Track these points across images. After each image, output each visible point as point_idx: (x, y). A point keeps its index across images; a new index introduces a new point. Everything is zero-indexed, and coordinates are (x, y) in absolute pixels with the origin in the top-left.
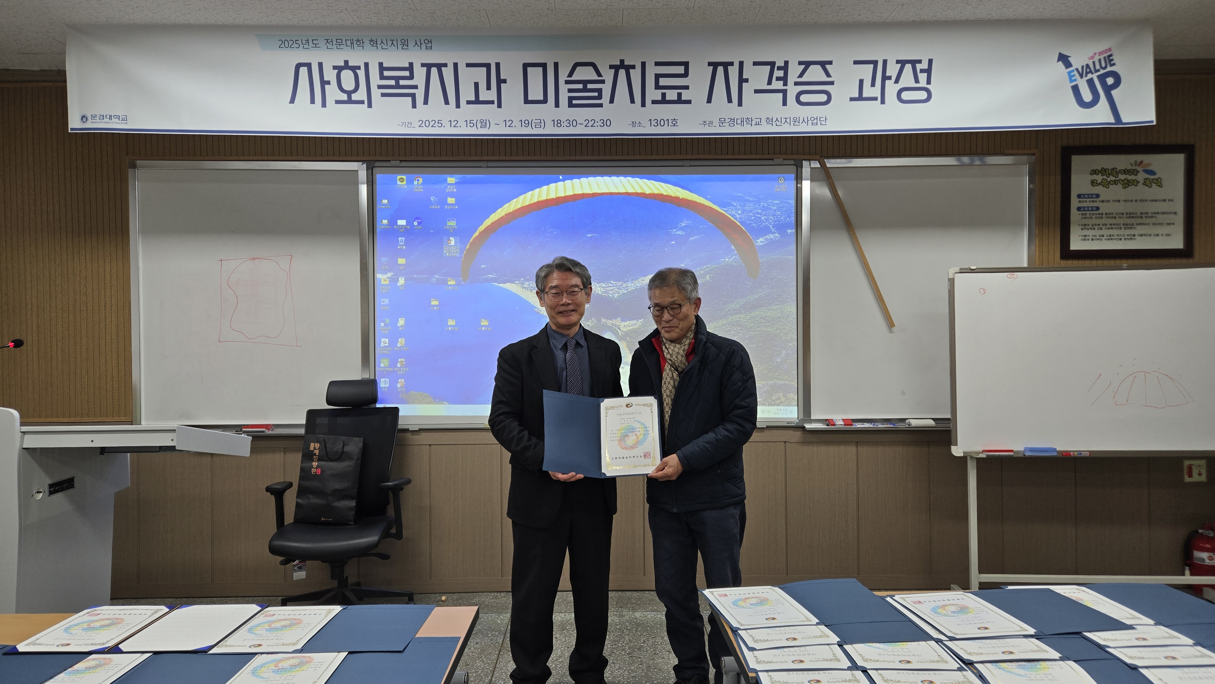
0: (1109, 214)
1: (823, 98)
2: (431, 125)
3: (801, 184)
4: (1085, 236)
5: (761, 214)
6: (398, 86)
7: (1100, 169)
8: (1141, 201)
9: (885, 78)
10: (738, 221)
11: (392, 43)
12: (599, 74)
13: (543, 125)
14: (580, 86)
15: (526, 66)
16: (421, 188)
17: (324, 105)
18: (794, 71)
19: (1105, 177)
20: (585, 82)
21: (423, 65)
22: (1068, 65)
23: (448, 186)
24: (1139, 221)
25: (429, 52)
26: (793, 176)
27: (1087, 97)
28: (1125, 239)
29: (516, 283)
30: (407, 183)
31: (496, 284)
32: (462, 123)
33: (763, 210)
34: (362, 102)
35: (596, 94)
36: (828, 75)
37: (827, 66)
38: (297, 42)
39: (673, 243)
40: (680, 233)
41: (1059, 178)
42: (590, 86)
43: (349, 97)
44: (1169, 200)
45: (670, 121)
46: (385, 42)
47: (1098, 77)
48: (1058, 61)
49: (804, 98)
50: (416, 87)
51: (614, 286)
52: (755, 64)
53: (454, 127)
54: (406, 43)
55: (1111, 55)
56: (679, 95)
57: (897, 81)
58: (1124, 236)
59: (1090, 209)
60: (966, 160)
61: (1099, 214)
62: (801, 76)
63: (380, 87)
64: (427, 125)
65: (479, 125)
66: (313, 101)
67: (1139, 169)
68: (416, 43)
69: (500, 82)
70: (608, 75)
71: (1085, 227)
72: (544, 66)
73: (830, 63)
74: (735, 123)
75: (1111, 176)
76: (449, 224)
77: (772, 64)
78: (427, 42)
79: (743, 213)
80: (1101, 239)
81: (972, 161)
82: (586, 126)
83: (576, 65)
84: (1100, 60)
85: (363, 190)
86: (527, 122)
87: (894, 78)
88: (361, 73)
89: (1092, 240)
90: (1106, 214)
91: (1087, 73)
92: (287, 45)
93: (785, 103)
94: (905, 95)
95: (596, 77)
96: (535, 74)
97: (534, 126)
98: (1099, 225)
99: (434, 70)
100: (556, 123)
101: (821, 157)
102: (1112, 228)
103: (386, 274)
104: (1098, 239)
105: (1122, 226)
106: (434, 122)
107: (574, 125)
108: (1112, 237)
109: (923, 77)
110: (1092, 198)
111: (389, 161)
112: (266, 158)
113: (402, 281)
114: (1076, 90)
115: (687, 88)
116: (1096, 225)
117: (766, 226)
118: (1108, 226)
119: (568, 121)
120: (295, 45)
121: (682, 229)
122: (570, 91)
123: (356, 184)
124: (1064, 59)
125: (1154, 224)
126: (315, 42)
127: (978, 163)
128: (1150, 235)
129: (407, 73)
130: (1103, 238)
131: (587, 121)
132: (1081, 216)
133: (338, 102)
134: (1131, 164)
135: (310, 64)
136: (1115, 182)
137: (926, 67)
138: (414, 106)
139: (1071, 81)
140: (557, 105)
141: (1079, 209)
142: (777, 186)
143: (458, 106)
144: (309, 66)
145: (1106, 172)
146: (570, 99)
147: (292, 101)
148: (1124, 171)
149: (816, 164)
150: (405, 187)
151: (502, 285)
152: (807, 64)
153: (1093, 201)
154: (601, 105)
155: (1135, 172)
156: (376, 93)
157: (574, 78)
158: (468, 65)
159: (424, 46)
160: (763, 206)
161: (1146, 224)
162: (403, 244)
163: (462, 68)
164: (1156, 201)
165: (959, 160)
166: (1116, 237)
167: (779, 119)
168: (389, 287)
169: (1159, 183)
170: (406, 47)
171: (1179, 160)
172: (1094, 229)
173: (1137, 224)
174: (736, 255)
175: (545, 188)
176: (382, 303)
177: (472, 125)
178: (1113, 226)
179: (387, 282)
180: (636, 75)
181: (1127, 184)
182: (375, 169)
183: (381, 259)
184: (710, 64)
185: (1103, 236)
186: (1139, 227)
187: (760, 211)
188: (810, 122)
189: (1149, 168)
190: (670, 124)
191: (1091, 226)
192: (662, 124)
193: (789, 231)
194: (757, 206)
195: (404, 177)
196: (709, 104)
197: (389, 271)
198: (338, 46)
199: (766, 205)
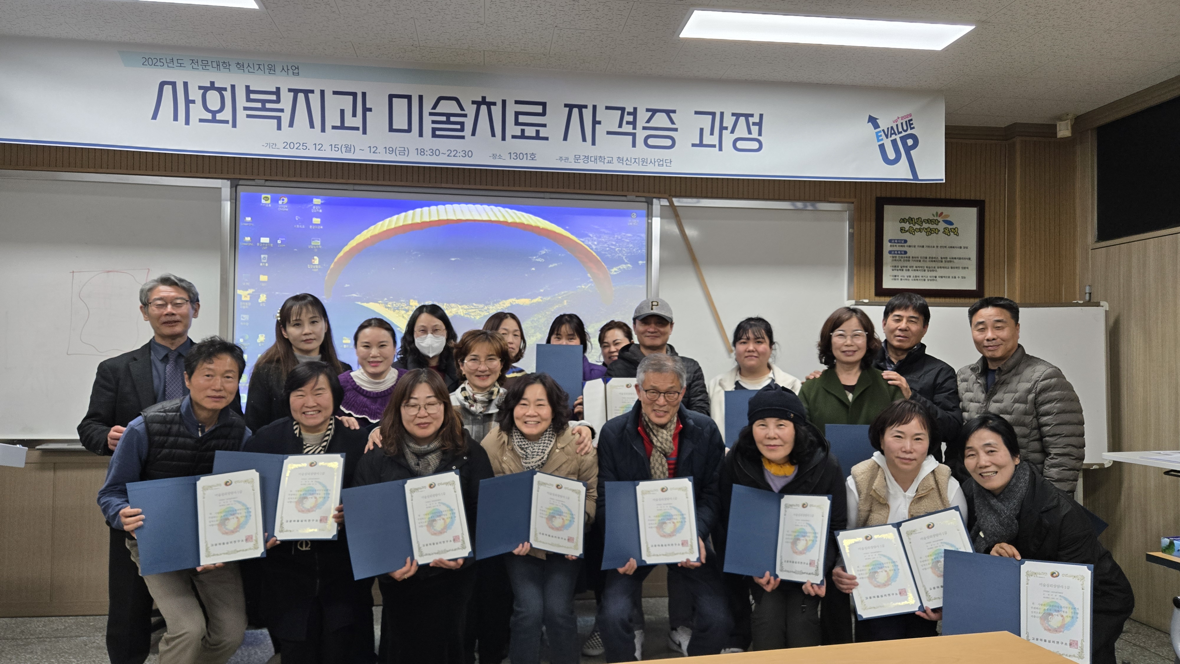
0: (915, 258)
1: (669, 142)
2: (296, 147)
3: (652, 220)
4: (895, 276)
5: (615, 245)
6: (264, 109)
7: (907, 218)
8: (941, 247)
9: (722, 128)
10: (595, 252)
11: (259, 68)
12: (462, 109)
13: (406, 153)
14: (444, 119)
15: (391, 97)
16: (286, 208)
17: (187, 122)
18: (642, 117)
19: (911, 225)
20: (448, 115)
21: (290, 90)
22: (876, 126)
23: (314, 207)
24: (940, 264)
25: (296, 78)
26: (645, 212)
27: (891, 155)
28: (928, 280)
29: (379, 303)
30: (272, 201)
31: (359, 303)
32: (326, 147)
33: (617, 242)
34: (227, 122)
35: (458, 127)
36: (673, 122)
37: (672, 115)
38: (161, 60)
39: (533, 269)
40: (539, 260)
41: (874, 224)
42: (452, 119)
43: (214, 116)
44: (964, 248)
45: (529, 155)
46: (251, 66)
47: (900, 138)
48: (868, 122)
49: (651, 141)
50: (282, 110)
51: (475, 309)
52: (607, 108)
53: (319, 150)
54: (273, 68)
55: (911, 120)
56: (538, 132)
57: (732, 132)
58: (927, 277)
59: (899, 252)
60: (799, 205)
61: (907, 257)
62: (648, 121)
63: (245, 109)
64: (292, 147)
65: (344, 149)
66: (176, 118)
67: (940, 219)
68: (283, 69)
69: (366, 110)
70: (470, 110)
71: (895, 268)
72: (409, 98)
73: (674, 112)
74: (589, 160)
75: (916, 225)
76: (313, 243)
77: (623, 109)
78: (294, 68)
79: (598, 244)
80: (909, 280)
81: (806, 206)
82: (448, 156)
83: (440, 99)
84: (902, 123)
85: (227, 206)
86: (391, 149)
87: (730, 129)
88: (228, 95)
89: (901, 279)
90: (913, 257)
91: (891, 134)
92: (150, 63)
93: (634, 145)
94: (740, 145)
95: (458, 111)
96: (400, 105)
97: (398, 154)
98: (907, 267)
99: (301, 96)
100: (419, 152)
101: (670, 196)
102: (917, 270)
103: (247, 290)
104: (906, 279)
105: (926, 268)
106: (298, 144)
107: (437, 154)
108: (917, 278)
109: (755, 129)
110: (901, 243)
111: (254, 180)
112: (125, 172)
113: (263, 298)
114: (882, 147)
115: (544, 126)
116: (904, 267)
117: (619, 257)
118: (914, 268)
119: (431, 151)
120: (159, 63)
121: (542, 256)
122: (434, 122)
123: (219, 200)
124: (872, 120)
125: (952, 268)
126: (180, 61)
127: (810, 208)
128: (949, 277)
129: (274, 97)
130: (910, 279)
131: (450, 152)
132: (892, 258)
133: (201, 120)
134: (933, 215)
135: (175, 82)
136: (920, 230)
137: (757, 121)
138: (279, 128)
139: (879, 141)
140: (421, 135)
141: (890, 252)
142: (630, 221)
143: (323, 130)
144: (173, 84)
145: (912, 221)
146: (434, 130)
147: (154, 117)
148: (927, 220)
149: (665, 202)
150: (270, 205)
151: (365, 305)
152: (654, 112)
153: (902, 246)
154: (463, 137)
155: (937, 222)
156: (241, 114)
157: (438, 110)
158: (335, 93)
159: (291, 72)
160: (617, 239)
161: (946, 268)
162: (265, 261)
163: (328, 95)
164: (954, 247)
165: (793, 205)
166: (921, 278)
167: (629, 159)
168: (250, 304)
169: (956, 232)
170: (273, 72)
171: (972, 212)
172: (903, 270)
173: (938, 268)
174: (591, 282)
175: (410, 212)
176: (242, 319)
177: (337, 149)
178: (918, 269)
179: (248, 299)
180: (496, 111)
181: (930, 232)
182: (239, 188)
183: (242, 274)
184: (566, 105)
185: (910, 277)
186: (939, 270)
187: (614, 243)
188: (657, 163)
189: (948, 219)
190: (529, 158)
191: (900, 268)
192: (521, 157)
193: (640, 262)
194: (611, 238)
195: (269, 196)
196: (565, 142)
197: (250, 288)
198: (204, 67)
199: (619, 238)
